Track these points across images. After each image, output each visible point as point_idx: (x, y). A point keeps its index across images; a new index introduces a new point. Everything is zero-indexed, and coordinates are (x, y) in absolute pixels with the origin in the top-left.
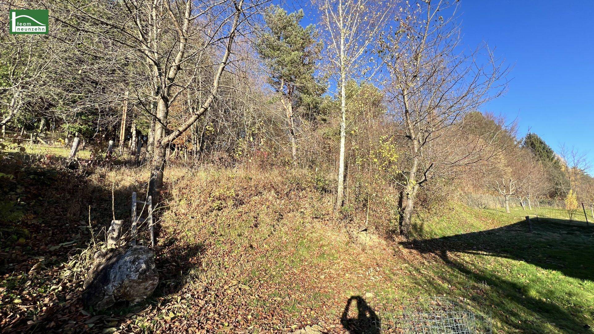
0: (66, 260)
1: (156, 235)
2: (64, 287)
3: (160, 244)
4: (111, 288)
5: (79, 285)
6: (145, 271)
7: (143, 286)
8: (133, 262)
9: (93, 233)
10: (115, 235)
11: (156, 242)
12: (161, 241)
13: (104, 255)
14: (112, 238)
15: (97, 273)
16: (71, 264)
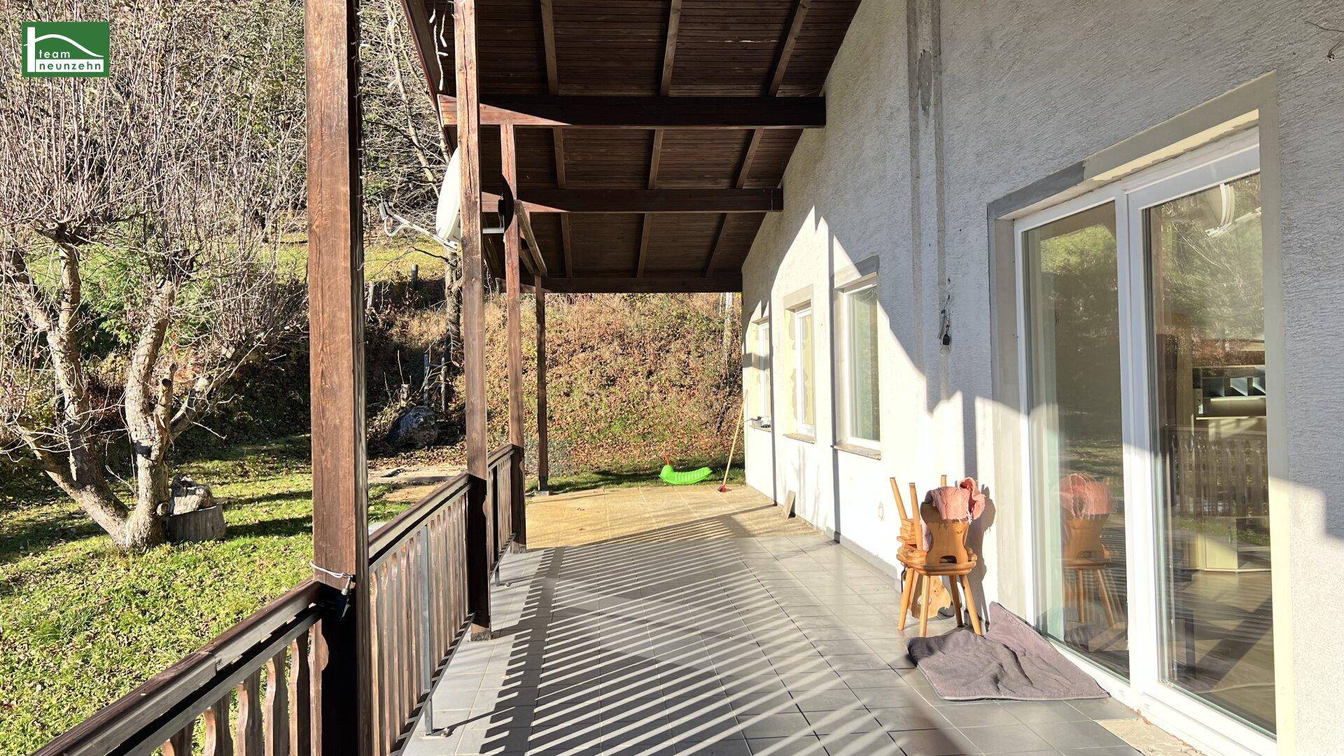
0: (376, 415)
1: (448, 400)
2: (376, 430)
3: (451, 409)
4: (402, 432)
5: (384, 430)
6: (422, 424)
7: (421, 433)
8: (415, 416)
9: (390, 394)
10: (405, 396)
11: (447, 407)
12: (452, 406)
13: (397, 411)
14: (403, 399)
15: (394, 423)
16: (379, 417)
